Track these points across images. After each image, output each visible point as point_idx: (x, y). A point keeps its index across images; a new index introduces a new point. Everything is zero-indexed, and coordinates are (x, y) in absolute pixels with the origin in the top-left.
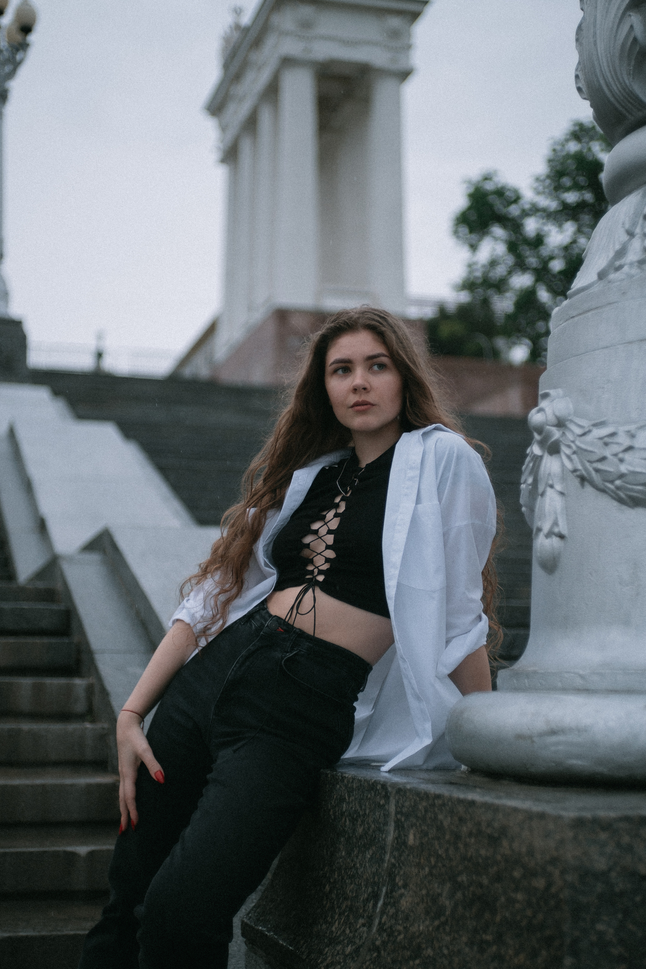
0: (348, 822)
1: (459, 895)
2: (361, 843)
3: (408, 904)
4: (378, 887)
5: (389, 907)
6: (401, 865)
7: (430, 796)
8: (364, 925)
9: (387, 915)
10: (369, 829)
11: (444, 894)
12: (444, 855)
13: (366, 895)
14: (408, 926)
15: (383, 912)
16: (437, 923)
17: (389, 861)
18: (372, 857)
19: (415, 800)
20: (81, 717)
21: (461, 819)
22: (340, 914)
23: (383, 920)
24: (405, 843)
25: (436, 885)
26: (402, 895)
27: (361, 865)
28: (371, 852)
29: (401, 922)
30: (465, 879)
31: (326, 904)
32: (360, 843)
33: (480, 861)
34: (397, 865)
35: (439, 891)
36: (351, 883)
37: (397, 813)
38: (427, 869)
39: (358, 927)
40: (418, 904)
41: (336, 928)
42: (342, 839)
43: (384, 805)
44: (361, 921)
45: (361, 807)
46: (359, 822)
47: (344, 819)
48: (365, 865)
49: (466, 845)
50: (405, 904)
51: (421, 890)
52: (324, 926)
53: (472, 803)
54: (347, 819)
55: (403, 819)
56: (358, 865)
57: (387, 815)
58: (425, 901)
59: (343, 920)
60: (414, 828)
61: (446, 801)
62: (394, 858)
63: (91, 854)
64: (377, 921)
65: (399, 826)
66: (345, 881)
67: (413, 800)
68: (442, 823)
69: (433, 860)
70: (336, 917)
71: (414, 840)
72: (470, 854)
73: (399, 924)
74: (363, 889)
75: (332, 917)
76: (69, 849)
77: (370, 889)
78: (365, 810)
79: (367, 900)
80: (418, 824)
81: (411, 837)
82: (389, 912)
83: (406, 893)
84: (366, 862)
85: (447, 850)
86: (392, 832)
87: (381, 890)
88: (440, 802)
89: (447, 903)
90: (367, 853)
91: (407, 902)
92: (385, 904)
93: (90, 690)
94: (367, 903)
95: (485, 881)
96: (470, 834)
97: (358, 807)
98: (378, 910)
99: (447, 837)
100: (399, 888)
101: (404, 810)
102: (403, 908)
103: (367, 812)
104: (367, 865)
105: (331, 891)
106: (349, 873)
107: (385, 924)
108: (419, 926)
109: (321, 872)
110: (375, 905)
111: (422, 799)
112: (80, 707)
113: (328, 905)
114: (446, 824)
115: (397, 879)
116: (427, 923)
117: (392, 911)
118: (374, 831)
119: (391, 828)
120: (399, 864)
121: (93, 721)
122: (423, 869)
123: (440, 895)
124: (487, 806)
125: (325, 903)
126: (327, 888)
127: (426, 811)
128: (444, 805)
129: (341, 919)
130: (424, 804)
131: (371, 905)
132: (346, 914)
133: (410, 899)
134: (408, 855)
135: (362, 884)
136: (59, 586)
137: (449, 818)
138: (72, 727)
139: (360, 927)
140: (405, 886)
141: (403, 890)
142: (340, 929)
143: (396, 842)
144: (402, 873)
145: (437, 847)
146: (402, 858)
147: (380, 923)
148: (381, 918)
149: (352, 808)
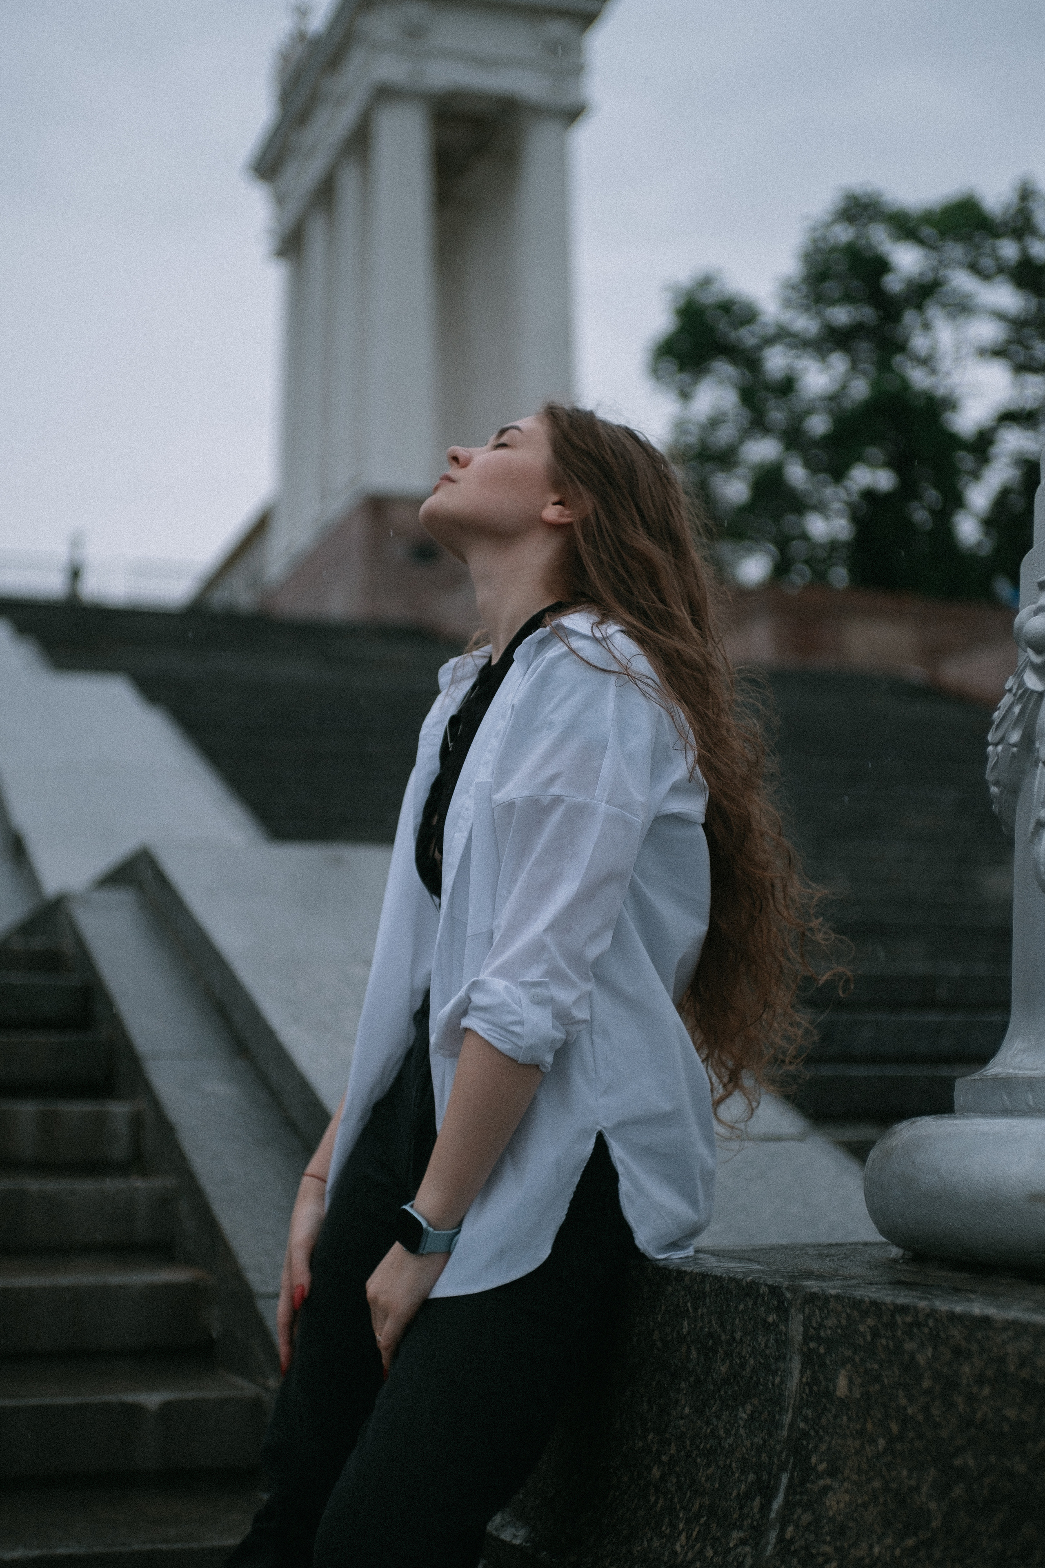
0: (694, 1354)
1: (958, 1490)
2: (726, 1393)
3: (842, 1505)
4: (769, 1474)
5: (799, 1510)
6: (821, 1431)
7: (883, 1307)
8: (743, 1542)
9: (797, 1526)
10: (742, 1366)
11: (924, 1489)
12: (920, 1417)
13: (743, 1487)
14: (846, 1545)
15: (785, 1519)
16: (910, 1542)
17: (791, 1426)
18: (751, 1418)
19: (849, 1316)
20: (122, 1169)
21: (957, 1351)
22: (688, 1522)
23: (788, 1535)
24: (828, 1394)
25: (905, 1473)
26: (826, 1490)
27: (728, 1432)
28: (749, 1408)
29: (828, 1538)
30: (971, 1462)
31: (656, 1502)
32: (722, 1392)
33: (1006, 1428)
34: (812, 1433)
35: (913, 1483)
36: (708, 1465)
37: (807, 1338)
38: (882, 1443)
39: (731, 1545)
40: (865, 1506)
41: (682, 1547)
42: (683, 1385)
43: (775, 1324)
44: (736, 1535)
45: (722, 1326)
46: (721, 1352)
47: (684, 1349)
48: (737, 1432)
49: (971, 1399)
50: (834, 1504)
51: (869, 1480)
52: (656, 1543)
53: (985, 1321)
54: (693, 1348)
55: (822, 1350)
56: (722, 1432)
57: (783, 1342)
58: (881, 1500)
59: (697, 1530)
60: (849, 1366)
61: (921, 1317)
62: (805, 1419)
63: (166, 1406)
64: (773, 1536)
65: (808, 1360)
66: (695, 1461)
67: (844, 1315)
68: (913, 1357)
69: (895, 1428)
70: (681, 1526)
71: (850, 1389)
72: (979, 1414)
73: (825, 1542)
74: (737, 1475)
75: (673, 1525)
76: (130, 1398)
77: (751, 1477)
78: (733, 1332)
79: (748, 1496)
80: (857, 1359)
81: (842, 1382)
82: (799, 1518)
83: (836, 1485)
84: (739, 1426)
85: (926, 1408)
86: (796, 1374)
87: (778, 1479)
88: (909, 1319)
89: (933, 1506)
90: (741, 1409)
91: (838, 1502)
92: (788, 1505)
93: (136, 1122)
94: (746, 1501)
95: (1021, 1468)
96: (980, 1380)
97: (716, 1327)
98: (773, 1515)
99: (926, 1384)
100: (819, 1476)
101: (822, 1334)
102: (831, 1513)
103: (738, 1335)
104: (742, 1431)
105: (663, 1478)
106: (702, 1447)
107: (792, 1541)
108: (871, 1547)
109: (641, 1444)
110: (765, 1507)
111: (865, 1314)
112: (119, 1151)
113: (661, 1503)
114: (921, 1359)
115: (814, 1460)
116: (889, 1541)
117: (807, 1518)
118: (754, 1371)
119: (796, 1364)
120: (817, 1432)
121: (144, 1173)
122: (873, 1441)
123: (917, 1489)
124: (1019, 1328)
125: (653, 1499)
126: (656, 1473)
127: (876, 1334)
128: (917, 1324)
129: (693, 1531)
130: (870, 1322)
131: (757, 1503)
132: (702, 1520)
133: (847, 1497)
134: (836, 1417)
135: (734, 1465)
136: (67, 945)
137: (930, 1352)
138: (112, 1185)
139: (736, 1546)
140: (833, 1472)
141: (828, 1481)
142: (693, 1547)
143: (807, 1391)
144: (823, 1447)
145: (903, 1401)
146: (824, 1421)
147: (781, 1538)
148: (782, 1531)
149: (701, 1328)
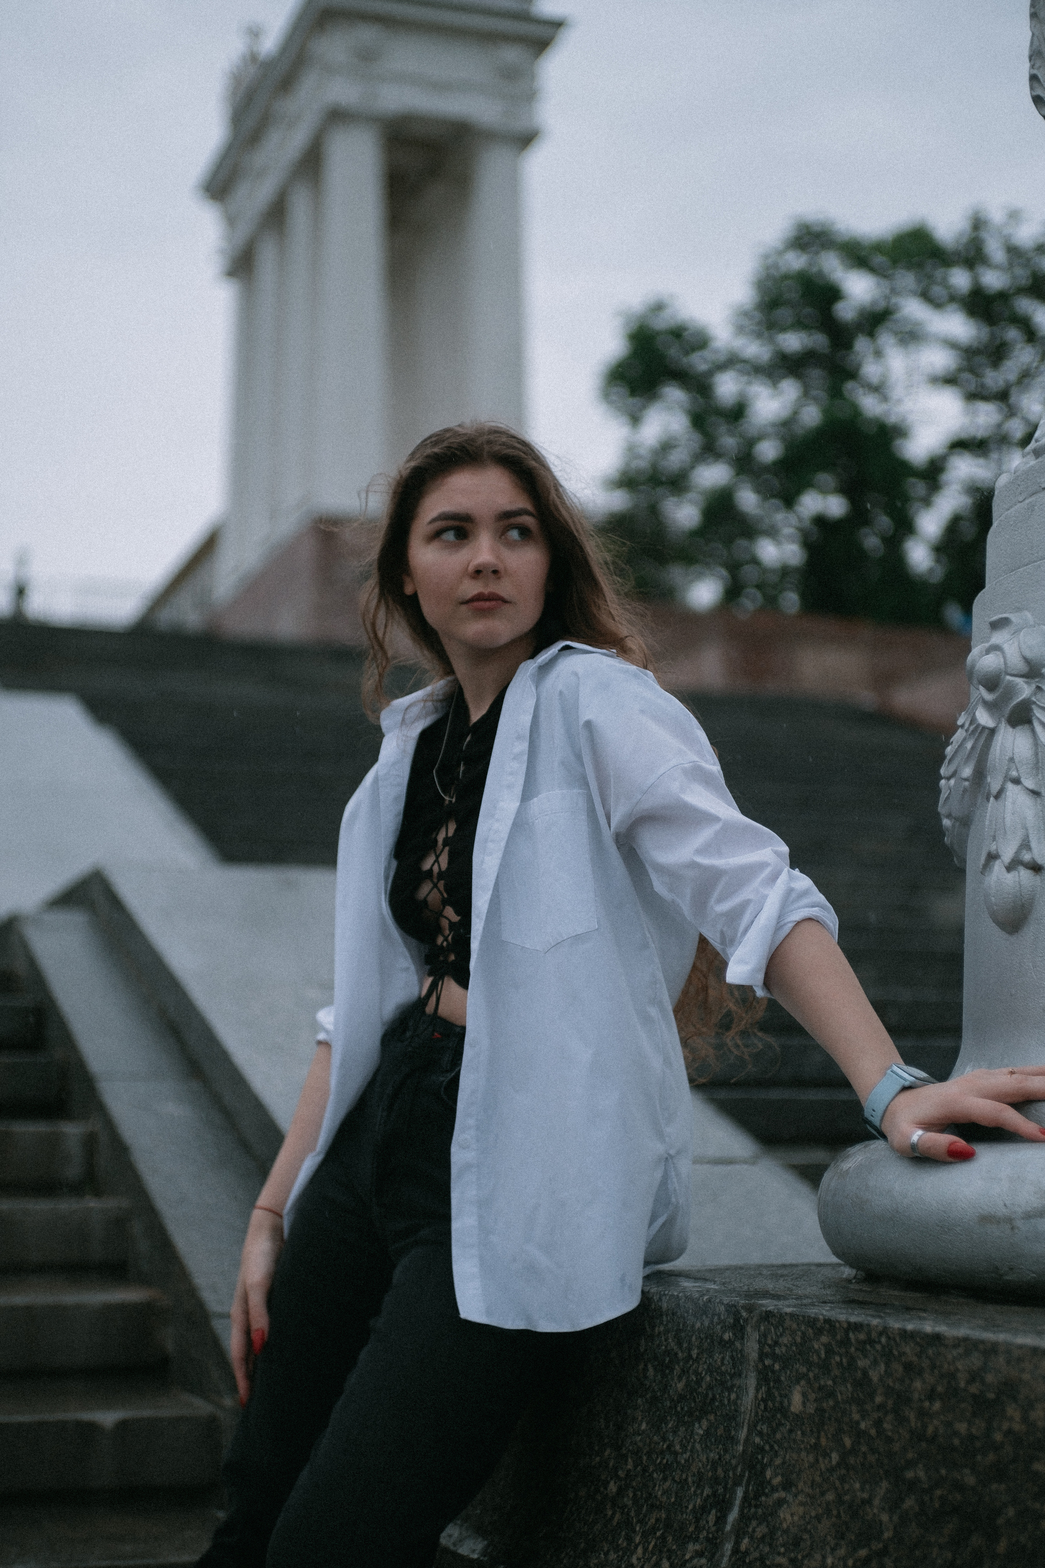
0: (651, 1372)
1: (909, 1503)
2: (682, 1409)
3: (796, 1518)
4: (725, 1488)
5: (754, 1523)
6: (776, 1447)
7: (837, 1325)
8: (699, 1554)
9: (752, 1538)
10: (698, 1383)
11: (876, 1502)
12: (873, 1432)
13: (699, 1500)
14: (800, 1557)
15: (739, 1532)
16: (863, 1553)
17: (747, 1440)
18: (707, 1433)
19: (804, 1333)
20: (77, 1189)
21: (908, 1367)
22: (645, 1535)
23: (743, 1547)
24: (784, 1410)
25: (857, 1486)
26: (780, 1502)
27: (684, 1447)
28: (705, 1424)
29: (782, 1550)
30: (921, 1474)
31: (614, 1514)
32: (679, 1409)
33: (956, 1442)
34: (767, 1448)
35: (865, 1495)
36: (665, 1479)
37: (762, 1355)
38: (835, 1457)
39: (687, 1557)
40: (818, 1518)
41: (638, 1559)
42: (639, 1401)
43: (731, 1342)
44: (692, 1547)
45: (680, 1344)
46: (677, 1370)
47: (641, 1367)
48: (693, 1447)
49: (922, 1414)
50: (788, 1517)
51: (823, 1494)
52: (612, 1556)
53: (937, 1338)
54: (650, 1366)
55: (777, 1367)
56: (678, 1447)
57: (739, 1360)
58: (835, 1512)
59: (653, 1543)
60: (803, 1383)
61: (874, 1335)
62: (760, 1434)
63: (123, 1425)
64: (728, 1547)
65: (765, 1376)
66: (651, 1475)
67: (799, 1333)
68: (865, 1373)
69: (848, 1442)
70: (637, 1539)
71: (804, 1403)
72: (930, 1430)
73: (779, 1554)
74: (693, 1489)
75: (629, 1539)
76: (87, 1416)
77: (707, 1491)
78: (690, 1349)
79: (704, 1509)
80: (811, 1375)
81: (797, 1398)
82: (754, 1531)
83: (790, 1498)
84: (695, 1441)
85: (878, 1423)
86: (752, 1392)
87: (734, 1493)
88: (862, 1336)
89: (885, 1517)
90: (697, 1425)
91: (792, 1515)
92: (743, 1517)
93: (90, 1142)
94: (702, 1515)
95: (970, 1480)
96: (931, 1395)
97: (673, 1344)
98: (728, 1528)
99: (878, 1399)
100: (774, 1489)
101: (777, 1350)
102: (785, 1526)
103: (694, 1353)
104: (698, 1446)
105: (621, 1492)
106: (658, 1461)
107: (747, 1553)
108: (824, 1557)
109: (598, 1459)
110: (721, 1520)
111: (819, 1332)
112: (73, 1171)
113: (618, 1516)
114: (874, 1376)
115: (768, 1473)
116: (842, 1552)
117: (762, 1530)
118: (710, 1387)
119: (751, 1381)
120: (772, 1447)
121: (98, 1193)
122: (826, 1455)
123: (868, 1502)
124: (969, 1345)
125: (610, 1513)
126: (613, 1487)
127: (829, 1351)
128: (871, 1342)
129: (649, 1543)
130: (824, 1339)
131: (712, 1518)
132: (658, 1534)
133: (801, 1510)
134: (791, 1431)
135: (690, 1479)
136: (20, 967)
137: (882, 1367)
138: (66, 1206)
139: (692, 1558)
140: (787, 1485)
141: (783, 1494)
142: (649, 1560)
143: (762, 1407)
144: (778, 1461)
145: (856, 1417)
146: (778, 1436)
147: (736, 1550)
148: (737, 1543)
149: (659, 1346)
